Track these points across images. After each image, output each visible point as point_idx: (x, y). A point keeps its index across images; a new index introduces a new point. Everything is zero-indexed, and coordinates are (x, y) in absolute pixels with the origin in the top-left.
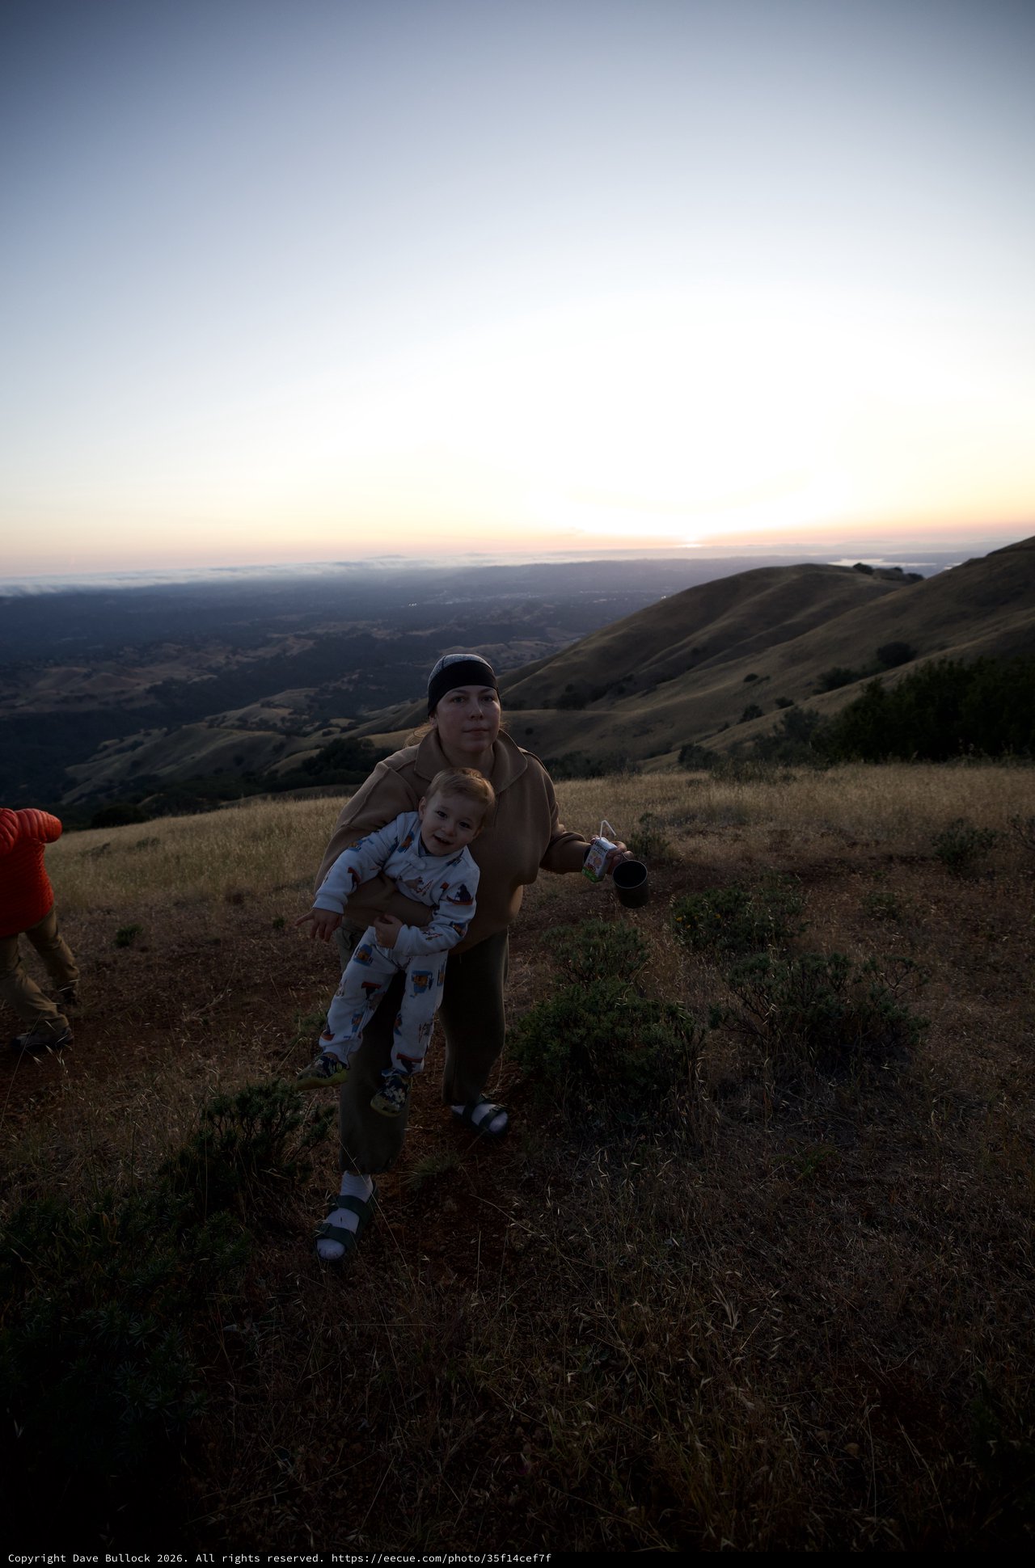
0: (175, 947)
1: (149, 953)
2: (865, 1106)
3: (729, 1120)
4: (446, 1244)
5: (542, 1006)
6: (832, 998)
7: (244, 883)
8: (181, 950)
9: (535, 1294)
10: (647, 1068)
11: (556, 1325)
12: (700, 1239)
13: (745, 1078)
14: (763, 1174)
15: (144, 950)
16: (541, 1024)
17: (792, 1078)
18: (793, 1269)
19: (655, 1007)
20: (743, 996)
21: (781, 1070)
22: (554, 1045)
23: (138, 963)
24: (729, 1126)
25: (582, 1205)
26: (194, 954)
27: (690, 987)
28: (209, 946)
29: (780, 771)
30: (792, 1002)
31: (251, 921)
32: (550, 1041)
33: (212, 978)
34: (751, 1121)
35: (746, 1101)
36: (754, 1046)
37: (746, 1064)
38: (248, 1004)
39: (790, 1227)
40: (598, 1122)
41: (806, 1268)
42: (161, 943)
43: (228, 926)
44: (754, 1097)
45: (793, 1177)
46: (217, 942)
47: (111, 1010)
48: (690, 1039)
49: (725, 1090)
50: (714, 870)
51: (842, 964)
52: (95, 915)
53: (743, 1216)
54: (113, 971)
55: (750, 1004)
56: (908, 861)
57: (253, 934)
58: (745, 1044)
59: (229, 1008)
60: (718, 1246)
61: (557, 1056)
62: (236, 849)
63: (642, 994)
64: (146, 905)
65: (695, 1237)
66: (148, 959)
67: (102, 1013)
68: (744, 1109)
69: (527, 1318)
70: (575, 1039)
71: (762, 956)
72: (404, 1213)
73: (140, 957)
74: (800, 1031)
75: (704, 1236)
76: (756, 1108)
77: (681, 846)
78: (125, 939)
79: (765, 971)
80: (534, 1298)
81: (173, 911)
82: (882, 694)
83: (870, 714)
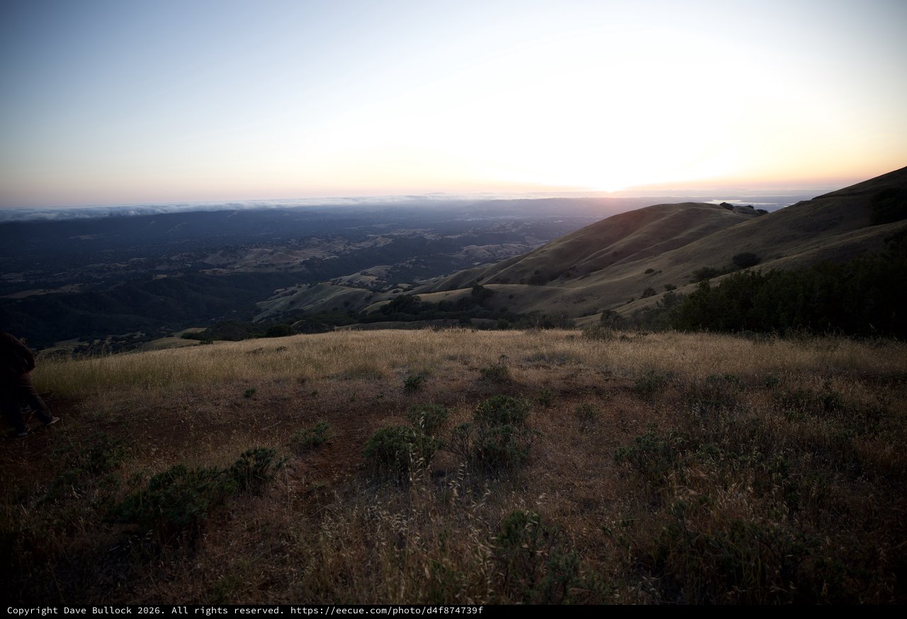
0: (268, 399)
8: (270, 401)
15: (255, 399)
23: (251, 405)
26: (275, 403)
28: (282, 400)
31: (304, 391)
42: (263, 397)
43: (293, 392)
46: (285, 399)
52: (240, 382)
54: (240, 407)
57: (302, 397)
64: (262, 380)
66: (255, 404)
78: (249, 394)
81: (273, 384)
82: (708, 289)
83: (699, 300)
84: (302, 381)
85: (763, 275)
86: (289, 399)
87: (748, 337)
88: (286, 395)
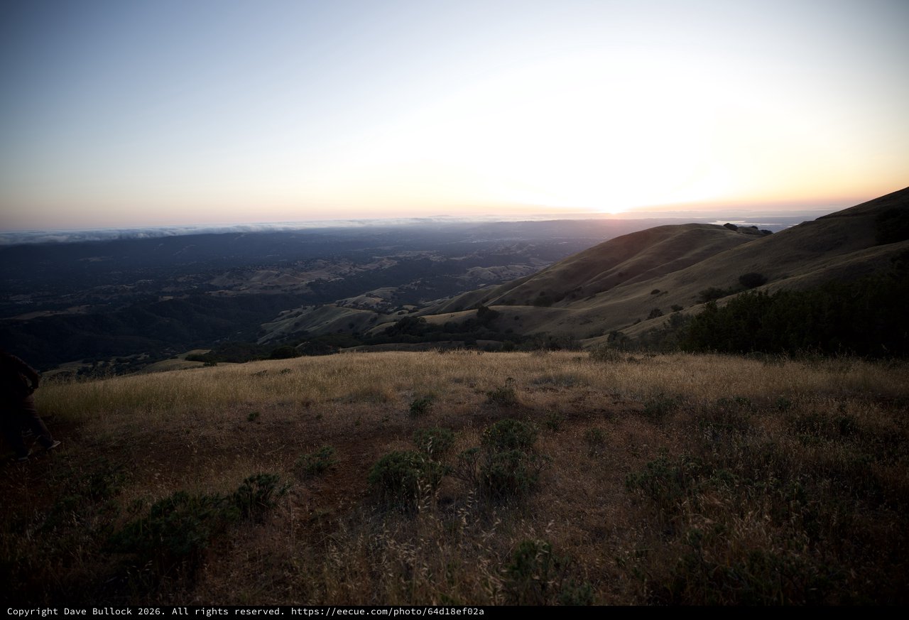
0: (272, 423)
1: (260, 425)
8: (274, 425)
15: (258, 423)
23: (254, 429)
26: (278, 427)
28: (286, 424)
29: (627, 355)
31: (308, 414)
42: (266, 421)
43: (297, 416)
46: (289, 423)
52: (244, 405)
54: (243, 431)
64: (266, 403)
73: (256, 426)
78: (252, 418)
81: (277, 407)
82: (716, 310)
83: (707, 322)
84: (307, 404)
85: (770, 295)
86: (294, 423)
87: (758, 358)
88: (291, 419)
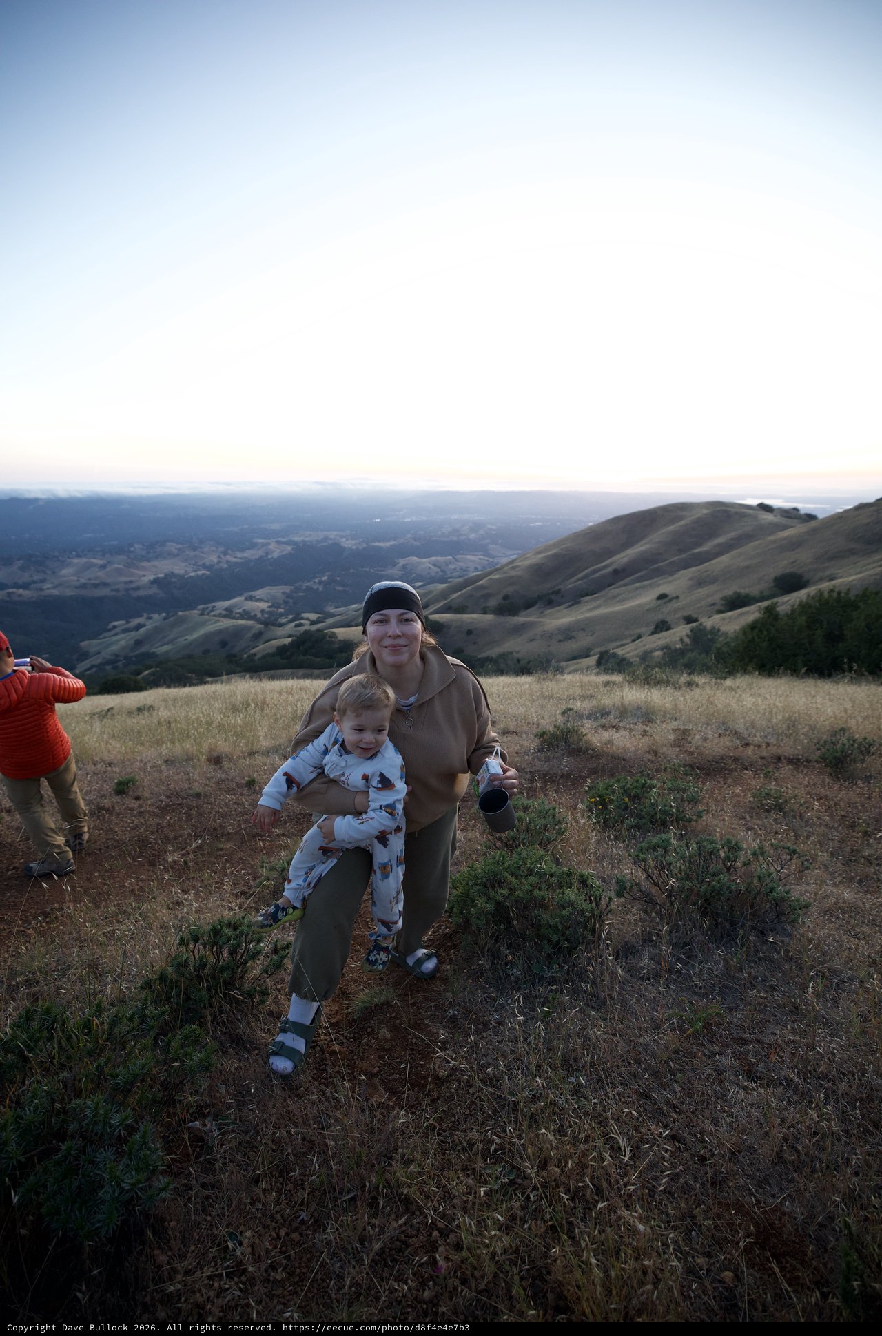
0: (163, 797)
1: (141, 802)
2: (749, 974)
3: (629, 978)
4: (379, 1067)
5: (472, 868)
6: (724, 877)
7: (224, 747)
8: (169, 800)
9: (454, 1115)
10: (560, 927)
11: (471, 1145)
12: (600, 1080)
13: (644, 941)
14: (657, 1027)
15: (137, 798)
16: (471, 883)
17: (685, 944)
18: (681, 1112)
19: (569, 875)
20: (645, 871)
21: (676, 937)
22: (480, 901)
23: (132, 809)
24: (629, 982)
25: (498, 1042)
26: (179, 804)
27: (600, 859)
28: (191, 798)
30: (688, 878)
31: (228, 779)
32: (477, 898)
33: (193, 826)
34: (649, 979)
35: (645, 962)
36: (653, 914)
37: (646, 929)
38: (221, 849)
39: (679, 1075)
40: (515, 970)
41: (693, 1113)
42: (152, 794)
43: (208, 782)
44: (652, 959)
45: (683, 1031)
46: (198, 795)
47: (108, 847)
48: (598, 904)
49: (626, 951)
50: (624, 760)
51: (733, 848)
52: (99, 766)
53: (638, 1062)
54: (111, 814)
55: (652, 878)
56: (794, 762)
57: (228, 791)
58: (645, 912)
59: (206, 852)
60: (615, 1087)
61: (483, 911)
62: (218, 718)
63: (558, 863)
64: (141, 761)
65: (595, 1077)
66: (140, 806)
67: (100, 849)
68: (643, 968)
69: (446, 1136)
70: (499, 898)
71: (664, 836)
72: (346, 1038)
73: (134, 804)
74: (694, 904)
75: (603, 1076)
76: (653, 969)
77: (596, 737)
78: (122, 788)
79: (666, 850)
80: (453, 1119)
81: (163, 767)
82: (777, 616)
83: (765, 633)
84: (216, 761)
